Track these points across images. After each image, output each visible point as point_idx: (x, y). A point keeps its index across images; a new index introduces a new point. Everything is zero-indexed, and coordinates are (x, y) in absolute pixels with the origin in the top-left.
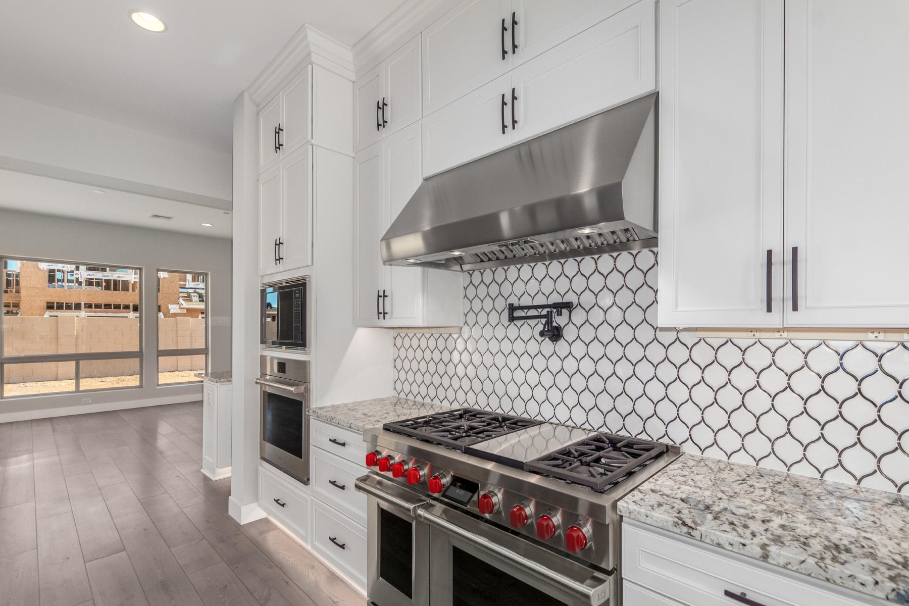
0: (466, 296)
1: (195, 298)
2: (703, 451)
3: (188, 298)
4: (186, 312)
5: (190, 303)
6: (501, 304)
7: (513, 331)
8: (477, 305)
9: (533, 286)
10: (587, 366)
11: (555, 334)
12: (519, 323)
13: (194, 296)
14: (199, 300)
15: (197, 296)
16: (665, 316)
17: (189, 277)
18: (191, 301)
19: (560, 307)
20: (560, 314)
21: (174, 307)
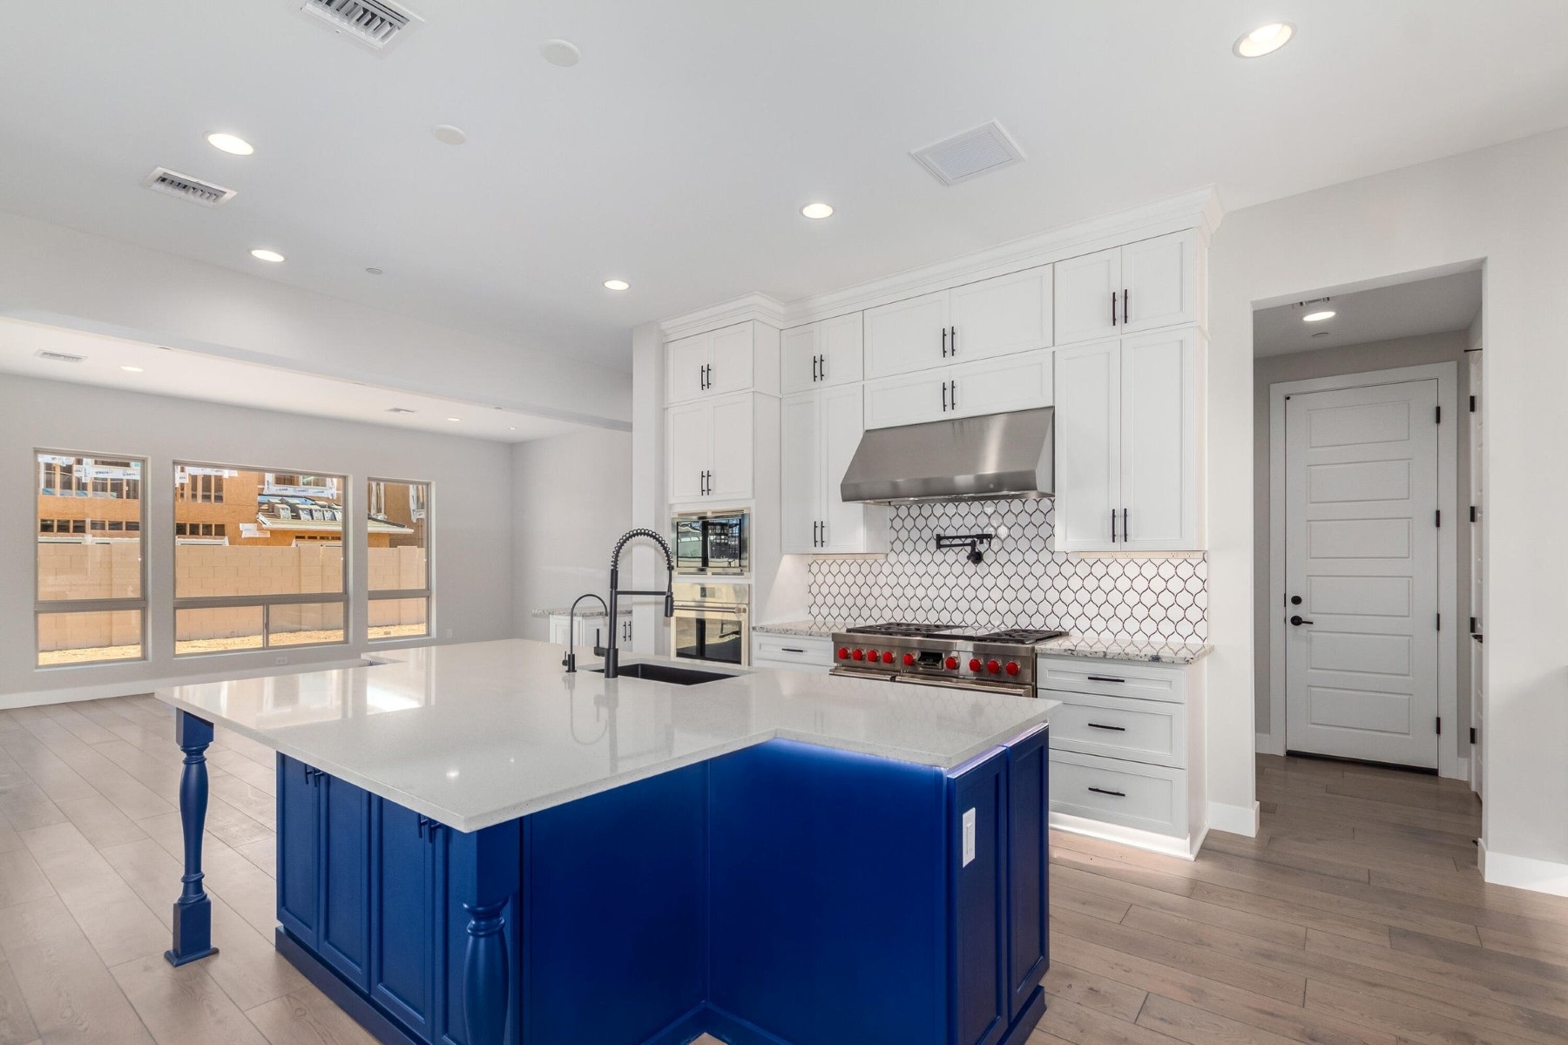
0: (892, 527)
1: (285, 513)
2: (1083, 633)
3: (272, 512)
4: (269, 535)
5: (277, 520)
6: (927, 534)
7: (939, 556)
8: (903, 535)
9: (957, 521)
10: (1003, 582)
11: (977, 558)
12: (944, 550)
13: (283, 509)
14: (292, 516)
15: (287, 509)
16: (1060, 543)
17: (270, 477)
18: (278, 517)
19: (982, 537)
20: (982, 542)
21: (250, 528)
